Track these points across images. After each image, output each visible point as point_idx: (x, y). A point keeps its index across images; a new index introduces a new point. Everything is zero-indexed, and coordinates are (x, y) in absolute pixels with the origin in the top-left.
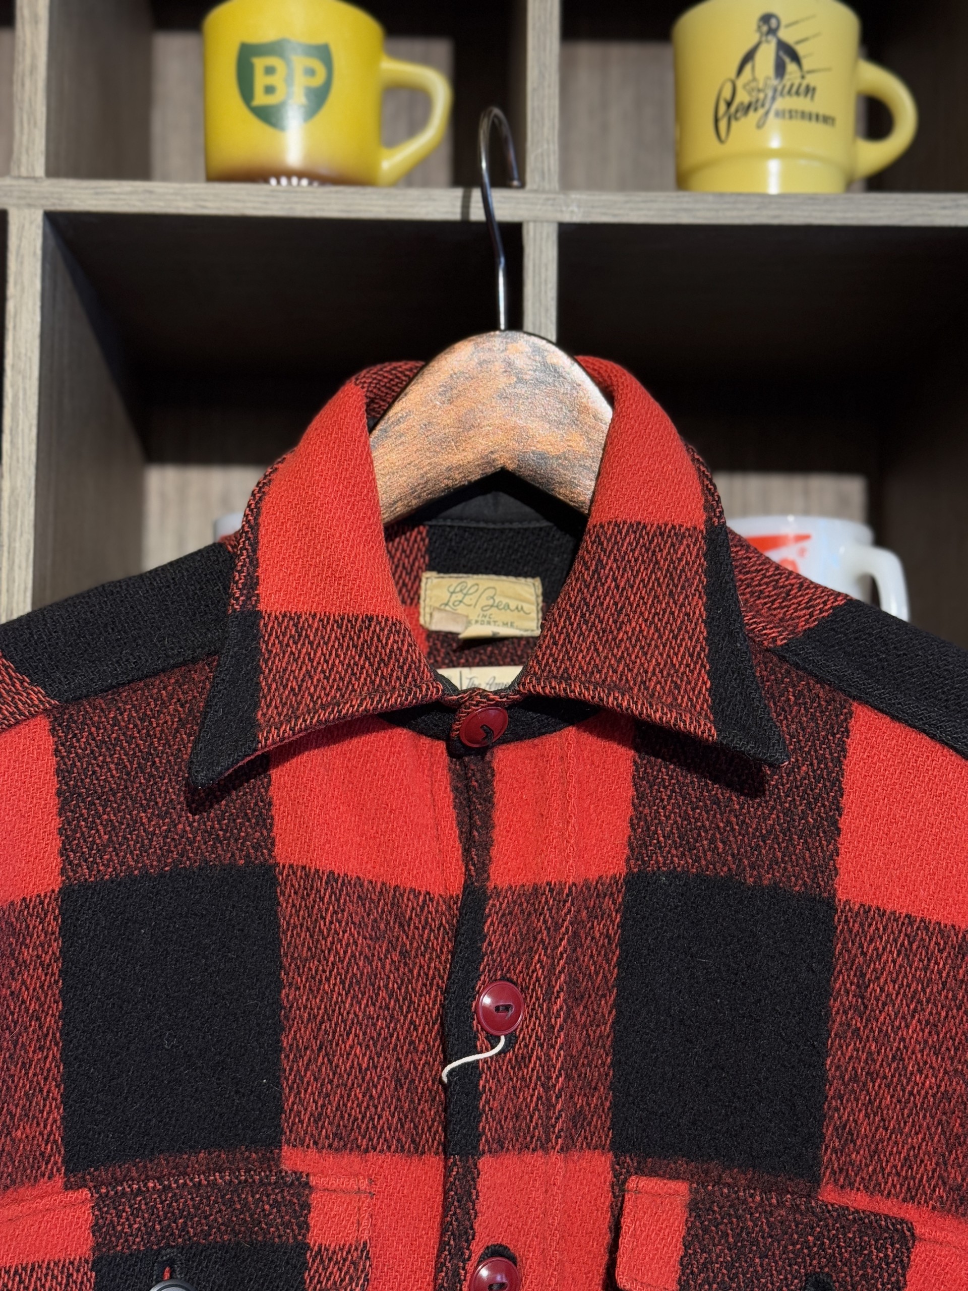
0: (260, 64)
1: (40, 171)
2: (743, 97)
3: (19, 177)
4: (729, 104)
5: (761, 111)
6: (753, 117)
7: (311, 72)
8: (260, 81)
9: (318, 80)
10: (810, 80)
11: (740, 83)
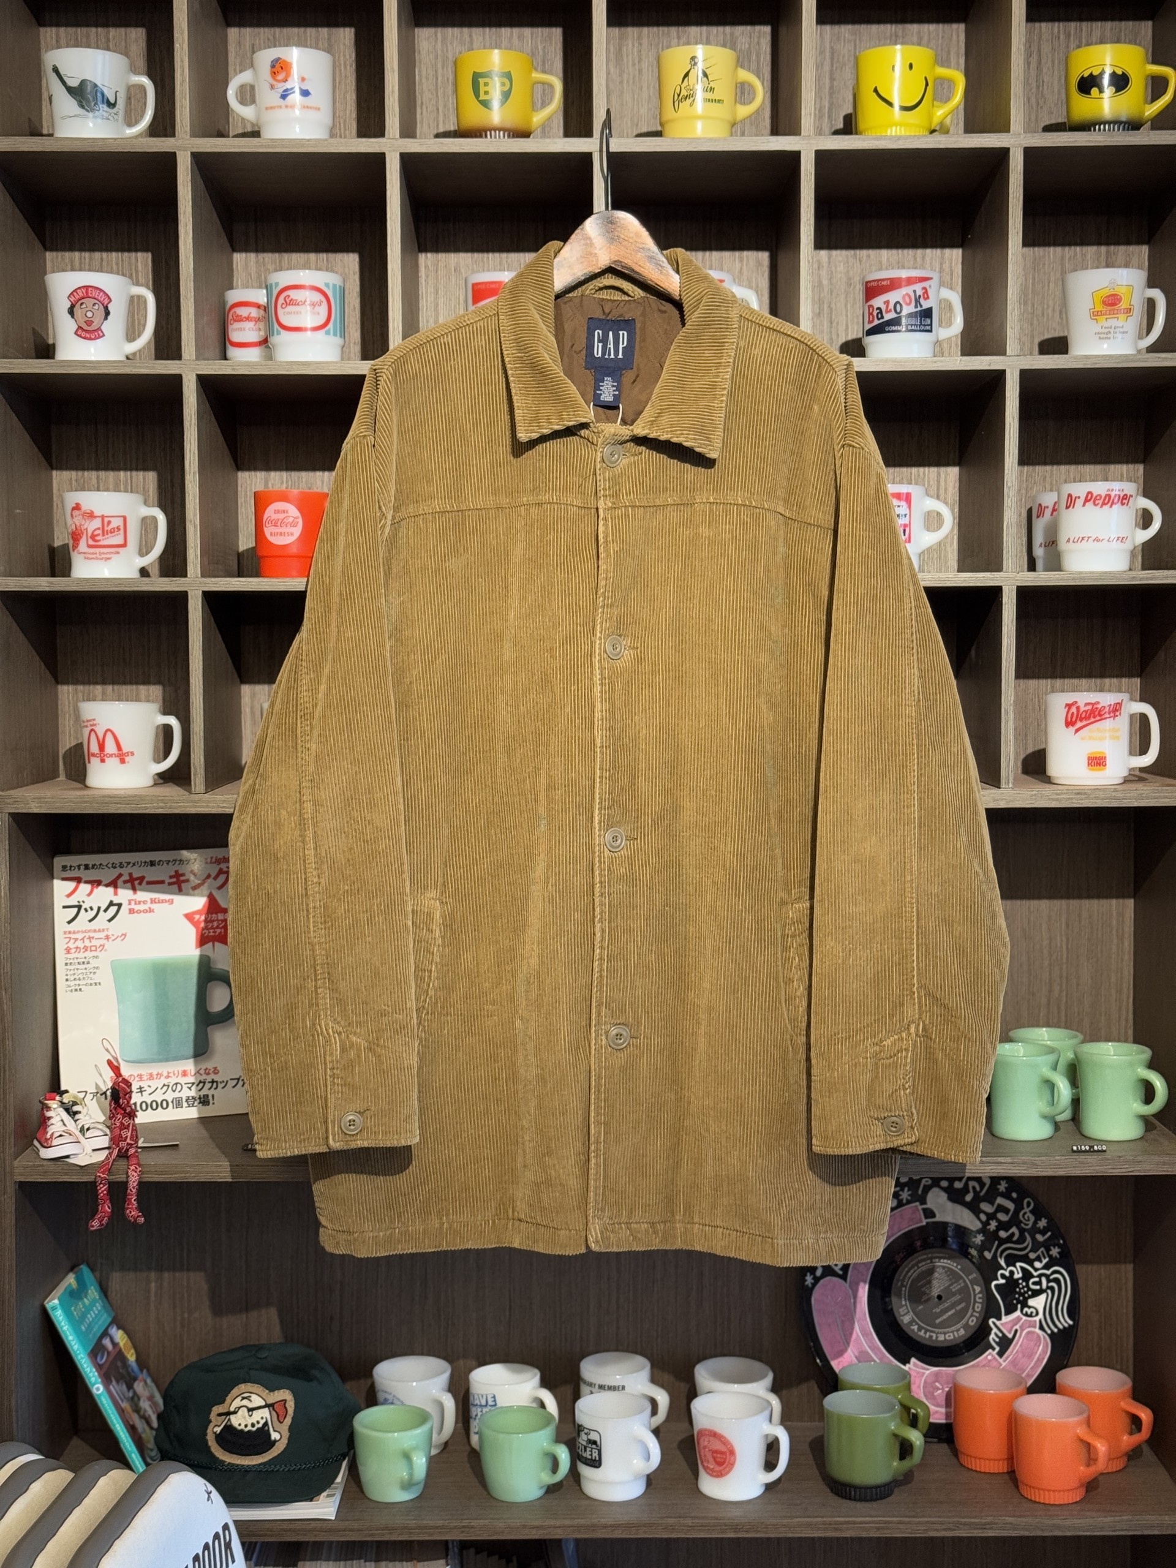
0: (482, 81)
1: (398, 136)
2: (684, 93)
3: (389, 138)
4: (679, 95)
5: (692, 99)
6: (689, 101)
7: (503, 84)
8: (482, 89)
9: (507, 88)
10: (712, 85)
11: (683, 86)
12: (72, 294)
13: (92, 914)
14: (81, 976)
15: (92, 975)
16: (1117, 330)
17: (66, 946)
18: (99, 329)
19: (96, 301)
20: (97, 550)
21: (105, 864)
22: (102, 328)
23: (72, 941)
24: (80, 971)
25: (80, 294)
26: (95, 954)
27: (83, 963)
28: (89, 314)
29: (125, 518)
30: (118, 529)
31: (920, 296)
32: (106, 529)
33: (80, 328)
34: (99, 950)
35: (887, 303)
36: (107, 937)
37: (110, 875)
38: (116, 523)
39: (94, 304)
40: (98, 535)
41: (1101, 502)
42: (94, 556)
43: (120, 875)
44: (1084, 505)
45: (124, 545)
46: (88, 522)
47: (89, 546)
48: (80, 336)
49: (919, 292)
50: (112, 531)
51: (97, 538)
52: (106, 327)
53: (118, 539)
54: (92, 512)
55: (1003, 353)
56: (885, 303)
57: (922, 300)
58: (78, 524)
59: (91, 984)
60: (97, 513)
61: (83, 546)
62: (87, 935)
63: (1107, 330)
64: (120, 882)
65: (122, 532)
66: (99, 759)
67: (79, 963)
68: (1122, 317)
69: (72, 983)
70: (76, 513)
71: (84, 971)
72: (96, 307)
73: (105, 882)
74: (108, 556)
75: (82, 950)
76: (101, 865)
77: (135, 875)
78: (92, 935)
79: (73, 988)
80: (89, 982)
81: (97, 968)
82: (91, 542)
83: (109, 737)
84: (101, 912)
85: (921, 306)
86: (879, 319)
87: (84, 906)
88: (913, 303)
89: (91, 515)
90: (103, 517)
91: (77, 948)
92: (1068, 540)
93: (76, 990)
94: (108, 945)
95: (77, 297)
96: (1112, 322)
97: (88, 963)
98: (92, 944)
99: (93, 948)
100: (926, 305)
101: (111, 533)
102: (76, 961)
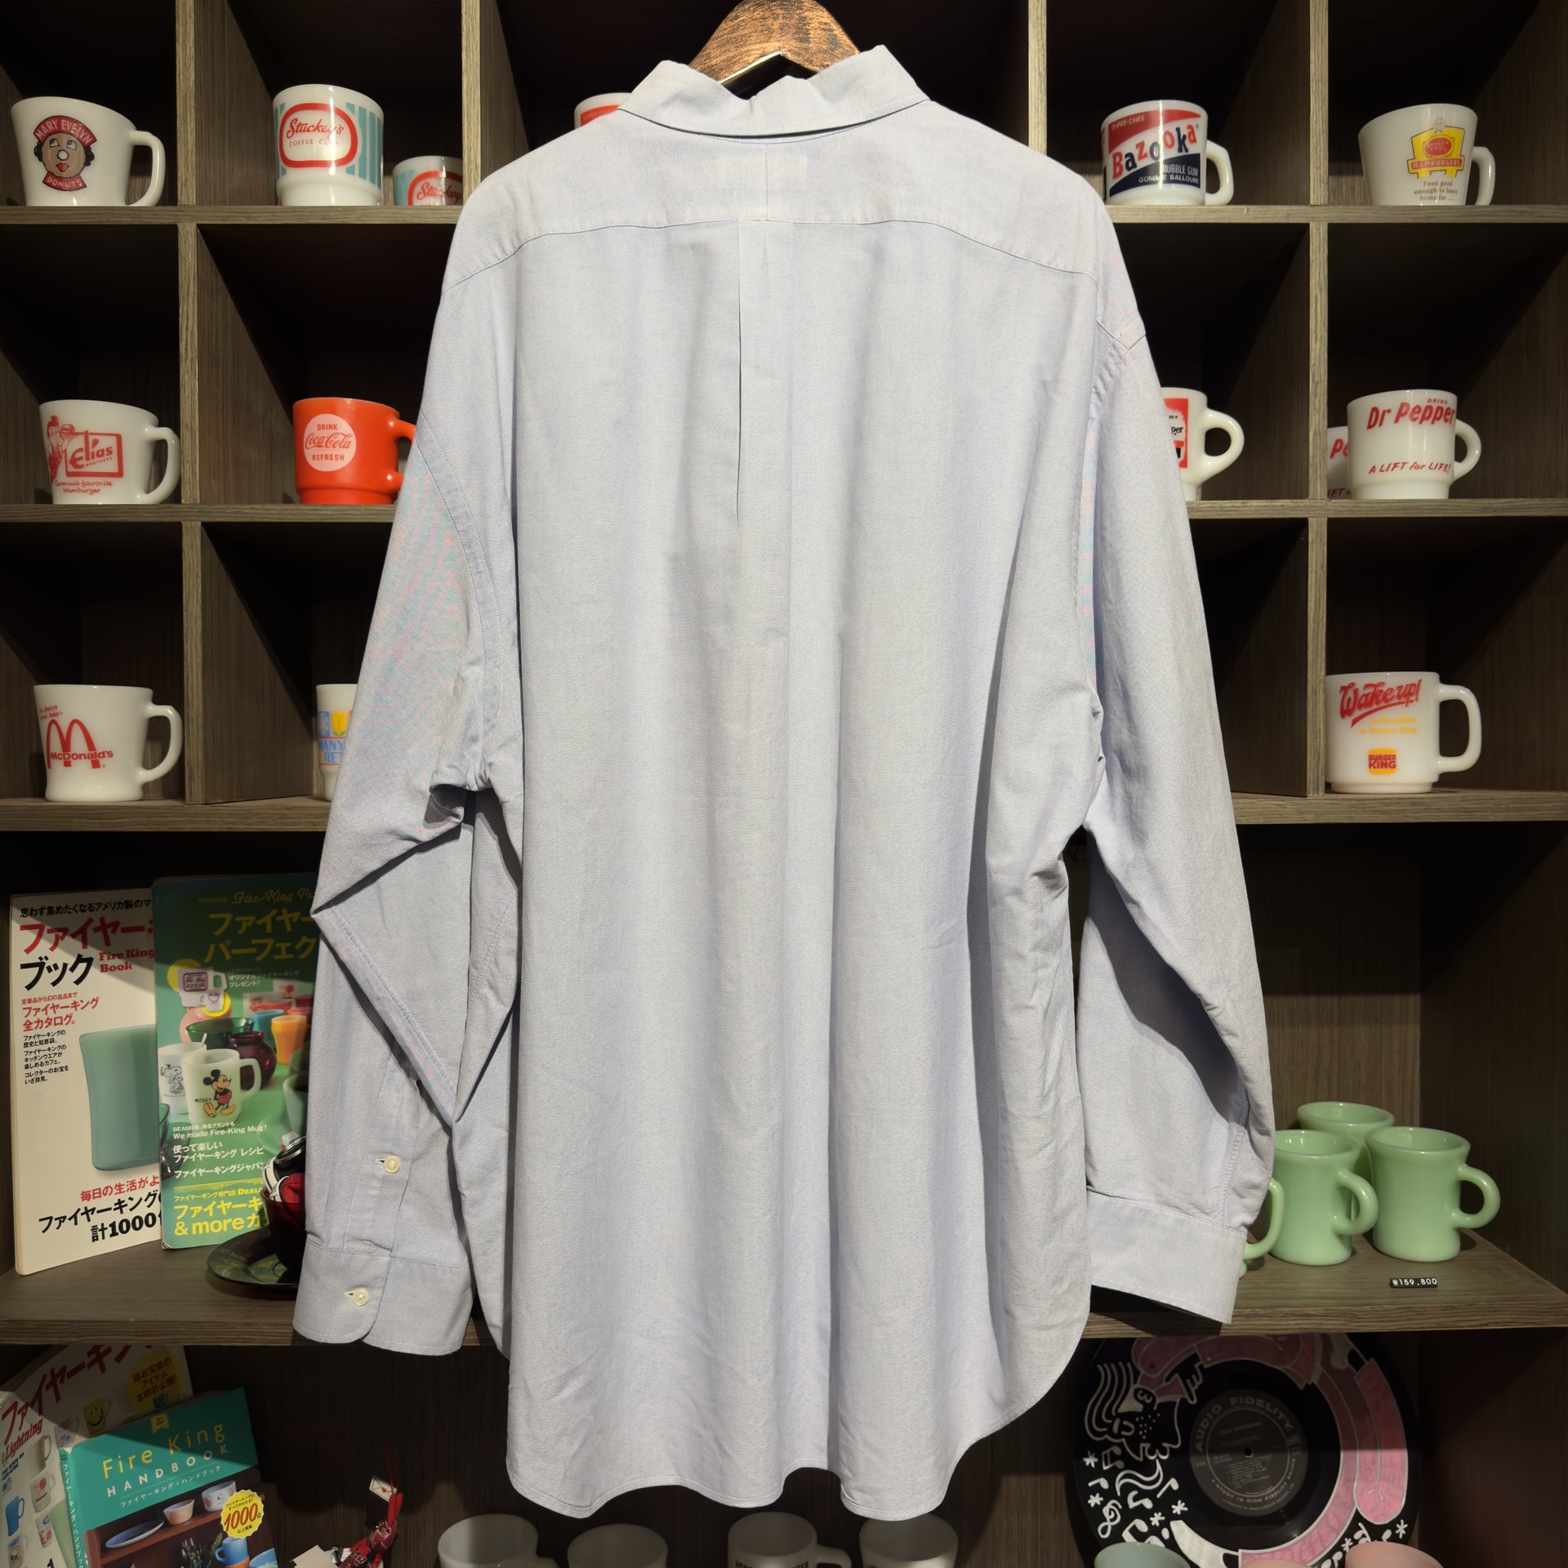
12: (39, 127)
13: (56, 974)
14: (43, 1060)
15: (56, 1058)
16: (1445, 188)
17: (26, 1019)
18: (78, 176)
19: (74, 139)
20: (80, 479)
21: (71, 906)
22: (81, 175)
23: (33, 1012)
24: (42, 1053)
25: (50, 127)
26: (60, 1028)
27: (46, 1041)
28: (63, 155)
29: (119, 438)
30: (109, 451)
31: (1184, 136)
32: (91, 450)
33: (50, 174)
34: (64, 1022)
35: (1141, 145)
36: (75, 1005)
37: (76, 920)
38: (106, 443)
39: (70, 142)
40: (81, 458)
41: (1420, 416)
42: (75, 487)
43: (90, 921)
44: (1397, 421)
45: (119, 474)
46: (67, 441)
47: (69, 474)
48: (50, 185)
49: (1183, 132)
50: (100, 454)
51: (79, 463)
52: (88, 175)
53: (110, 465)
54: (72, 427)
55: (1305, 200)
56: (1138, 146)
57: (1187, 142)
58: (55, 446)
59: (56, 1070)
60: (77, 430)
61: (61, 476)
62: (51, 1003)
63: (1431, 187)
64: (90, 930)
65: (115, 455)
66: (62, 761)
67: (41, 1043)
68: (1451, 170)
69: (32, 1071)
70: (53, 429)
71: (47, 1053)
72: (73, 146)
73: (72, 931)
74: (95, 487)
75: (45, 1025)
76: (67, 907)
77: (107, 921)
78: (56, 1002)
79: (34, 1077)
80: (53, 1066)
81: (63, 1047)
82: (71, 469)
83: (76, 729)
84: (68, 972)
85: (1187, 150)
86: (1129, 169)
87: (48, 963)
88: (1176, 145)
89: (71, 432)
90: (86, 434)
91: (38, 1021)
92: (1373, 470)
93: (38, 1080)
94: (77, 1015)
95: (46, 131)
96: (1439, 177)
97: (52, 1041)
98: (57, 1015)
99: (58, 1021)
100: (1193, 149)
101: (98, 456)
102: (37, 1040)
